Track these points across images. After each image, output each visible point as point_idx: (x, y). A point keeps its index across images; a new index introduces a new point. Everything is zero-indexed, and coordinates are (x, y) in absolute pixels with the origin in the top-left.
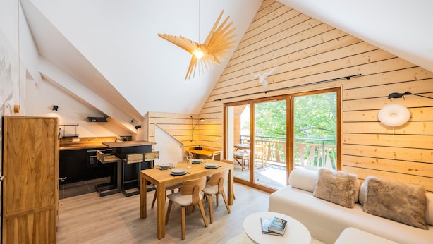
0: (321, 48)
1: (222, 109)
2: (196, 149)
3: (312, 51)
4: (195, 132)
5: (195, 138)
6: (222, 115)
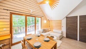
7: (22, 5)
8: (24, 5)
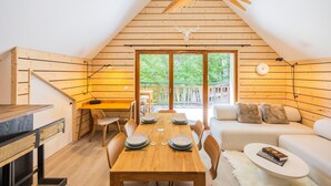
0: (227, 23)
1: (133, 56)
2: (92, 103)
3: (222, 23)
4: (91, 82)
5: (90, 89)
6: (133, 62)
7: (160, 23)
8: (166, 23)
